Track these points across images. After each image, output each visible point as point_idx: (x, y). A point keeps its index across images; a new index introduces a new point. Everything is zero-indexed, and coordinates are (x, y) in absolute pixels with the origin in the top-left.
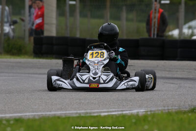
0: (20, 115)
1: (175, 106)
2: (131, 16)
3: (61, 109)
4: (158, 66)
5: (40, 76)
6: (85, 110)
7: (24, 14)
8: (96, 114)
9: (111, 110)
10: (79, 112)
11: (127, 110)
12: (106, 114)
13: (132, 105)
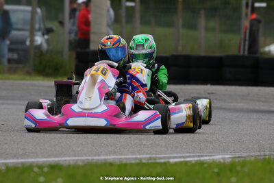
0: (57, 159)
2: (212, 24)
4: (249, 94)
8: (162, 161)
9: (184, 155)
10: (138, 156)
11: (206, 156)
12: (177, 160)
13: (212, 148)
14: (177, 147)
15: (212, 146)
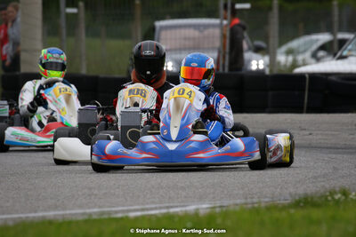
1: (266, 197)
6: (100, 207)
8: (120, 215)
9: (147, 206)
10: (88, 211)
11: (177, 207)
12: (139, 214)
13: (185, 197)
14: (139, 196)
15: (184, 194)
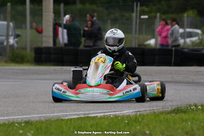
1: (159, 107)
3: (62, 111)
5: (41, 81)
6: (83, 111)
7: (26, 28)
